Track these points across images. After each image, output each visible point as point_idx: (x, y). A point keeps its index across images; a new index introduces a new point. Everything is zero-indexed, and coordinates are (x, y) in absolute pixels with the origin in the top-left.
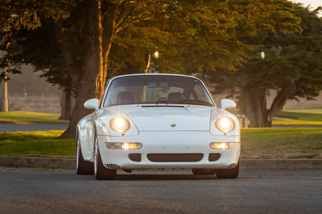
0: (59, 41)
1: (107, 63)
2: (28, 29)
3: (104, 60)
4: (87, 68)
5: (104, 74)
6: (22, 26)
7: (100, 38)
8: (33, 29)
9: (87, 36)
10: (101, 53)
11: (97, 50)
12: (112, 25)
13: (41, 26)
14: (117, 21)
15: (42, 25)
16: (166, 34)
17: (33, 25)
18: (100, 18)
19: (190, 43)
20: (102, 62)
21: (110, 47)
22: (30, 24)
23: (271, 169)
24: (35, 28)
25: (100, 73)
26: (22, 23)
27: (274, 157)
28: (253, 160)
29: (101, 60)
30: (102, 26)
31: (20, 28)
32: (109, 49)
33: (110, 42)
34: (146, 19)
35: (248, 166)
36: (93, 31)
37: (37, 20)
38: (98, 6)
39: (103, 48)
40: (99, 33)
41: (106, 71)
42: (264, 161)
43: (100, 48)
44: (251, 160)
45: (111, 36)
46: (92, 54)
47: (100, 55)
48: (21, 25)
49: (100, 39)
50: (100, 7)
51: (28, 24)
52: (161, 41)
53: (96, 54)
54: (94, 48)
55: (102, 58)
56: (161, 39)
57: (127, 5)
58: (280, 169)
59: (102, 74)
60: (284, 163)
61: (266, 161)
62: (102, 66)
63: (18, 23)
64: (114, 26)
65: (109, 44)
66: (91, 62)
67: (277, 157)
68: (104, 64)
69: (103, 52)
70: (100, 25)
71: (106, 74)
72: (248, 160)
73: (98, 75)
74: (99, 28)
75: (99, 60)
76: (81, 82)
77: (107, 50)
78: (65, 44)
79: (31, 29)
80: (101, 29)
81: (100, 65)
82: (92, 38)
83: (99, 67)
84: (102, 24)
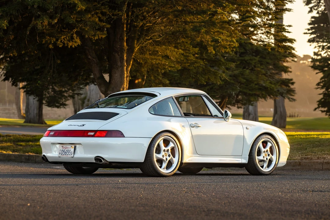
0: (89, 57)
1: (129, 76)
2: (69, 47)
3: (127, 73)
4: (113, 81)
5: (126, 85)
6: (64, 44)
7: (124, 54)
8: (73, 46)
9: (114, 53)
10: (125, 68)
11: (122, 65)
12: (134, 44)
13: (81, 45)
14: (138, 41)
15: (81, 43)
16: (179, 51)
17: (73, 43)
18: (125, 38)
19: (192, 60)
20: (125, 76)
21: (131, 63)
22: (70, 42)
23: (316, 169)
24: (75, 46)
25: (125, 84)
26: (64, 41)
27: (315, 158)
28: (299, 161)
29: (125, 73)
30: (127, 45)
31: (62, 45)
32: (131, 65)
33: (132, 58)
34: (158, 39)
35: (294, 166)
36: (119, 49)
37: (77, 38)
38: (124, 28)
39: (126, 64)
40: (124, 51)
41: (128, 83)
42: (308, 162)
43: (125, 63)
44: (297, 162)
45: (133, 53)
46: (118, 68)
47: (124, 69)
48: (62, 43)
49: (125, 56)
50: (125, 29)
51: (68, 42)
52: (171, 58)
53: (121, 68)
54: (119, 64)
55: (125, 72)
56: (170, 57)
57: (146, 27)
58: (325, 169)
59: (125, 86)
60: (329, 164)
61: (311, 162)
62: (125, 79)
63: (59, 41)
64: (135, 45)
65: (131, 60)
66: (116, 75)
67: (318, 158)
68: (127, 77)
69: (126, 67)
70: (125, 44)
71: (128, 86)
72: (293, 162)
73: (122, 87)
74: (124, 46)
75: (124, 74)
76: (108, 93)
77: (130, 65)
78: (94, 60)
79: (71, 47)
80: (126, 47)
81: (124, 77)
82: (118, 55)
83: (124, 80)
84: (126, 43)
